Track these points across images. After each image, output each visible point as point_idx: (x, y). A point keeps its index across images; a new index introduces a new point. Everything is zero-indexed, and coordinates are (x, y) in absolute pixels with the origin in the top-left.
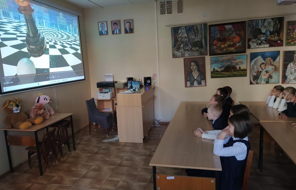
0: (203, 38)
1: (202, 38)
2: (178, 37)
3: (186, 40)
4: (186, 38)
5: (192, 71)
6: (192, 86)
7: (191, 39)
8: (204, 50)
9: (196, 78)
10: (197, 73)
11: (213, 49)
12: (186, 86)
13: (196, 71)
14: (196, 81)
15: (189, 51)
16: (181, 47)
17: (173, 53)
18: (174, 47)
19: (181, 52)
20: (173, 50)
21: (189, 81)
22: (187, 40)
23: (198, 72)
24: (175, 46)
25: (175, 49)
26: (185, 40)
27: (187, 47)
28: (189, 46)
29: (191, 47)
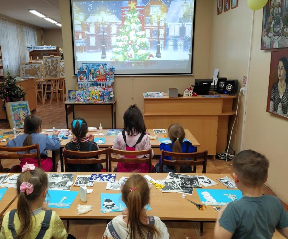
2: (270, 6)
3: (279, 12)
4: (279, 6)
5: (278, 80)
6: (275, 112)
9: (281, 97)
10: (284, 86)
12: (268, 110)
13: (284, 81)
14: (280, 104)
15: (279, 37)
16: (271, 27)
17: (262, 39)
19: (270, 37)
20: (263, 34)
21: (272, 100)
23: (286, 84)
24: (265, 27)
25: (265, 32)
27: (278, 26)
28: (281, 24)
29: (282, 26)
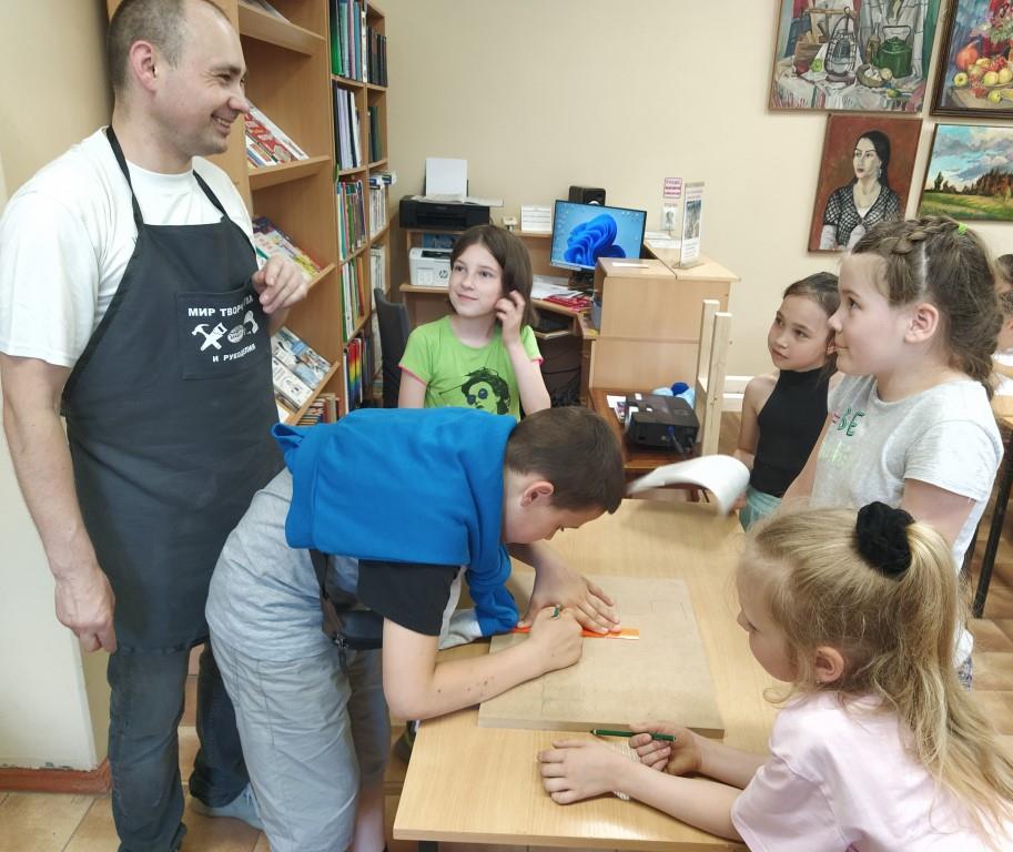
0: (921, 29)
1: (915, 30)
2: (811, 5)
3: (847, 29)
4: (848, 16)
5: (855, 180)
6: (841, 246)
7: (869, 23)
8: (914, 88)
11: (953, 88)
14: (858, 228)
15: (847, 85)
16: (818, 57)
17: (772, 83)
18: (786, 56)
19: (812, 82)
20: (781, 71)
21: (832, 224)
22: (851, 28)
23: (879, 187)
24: (789, 52)
25: (790, 66)
26: (842, 25)
27: (845, 60)
28: (854, 57)
29: (859, 63)
